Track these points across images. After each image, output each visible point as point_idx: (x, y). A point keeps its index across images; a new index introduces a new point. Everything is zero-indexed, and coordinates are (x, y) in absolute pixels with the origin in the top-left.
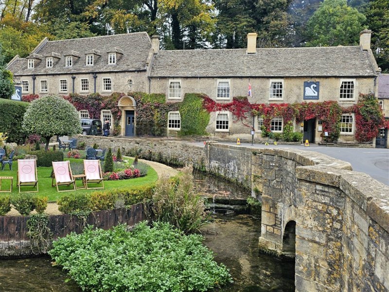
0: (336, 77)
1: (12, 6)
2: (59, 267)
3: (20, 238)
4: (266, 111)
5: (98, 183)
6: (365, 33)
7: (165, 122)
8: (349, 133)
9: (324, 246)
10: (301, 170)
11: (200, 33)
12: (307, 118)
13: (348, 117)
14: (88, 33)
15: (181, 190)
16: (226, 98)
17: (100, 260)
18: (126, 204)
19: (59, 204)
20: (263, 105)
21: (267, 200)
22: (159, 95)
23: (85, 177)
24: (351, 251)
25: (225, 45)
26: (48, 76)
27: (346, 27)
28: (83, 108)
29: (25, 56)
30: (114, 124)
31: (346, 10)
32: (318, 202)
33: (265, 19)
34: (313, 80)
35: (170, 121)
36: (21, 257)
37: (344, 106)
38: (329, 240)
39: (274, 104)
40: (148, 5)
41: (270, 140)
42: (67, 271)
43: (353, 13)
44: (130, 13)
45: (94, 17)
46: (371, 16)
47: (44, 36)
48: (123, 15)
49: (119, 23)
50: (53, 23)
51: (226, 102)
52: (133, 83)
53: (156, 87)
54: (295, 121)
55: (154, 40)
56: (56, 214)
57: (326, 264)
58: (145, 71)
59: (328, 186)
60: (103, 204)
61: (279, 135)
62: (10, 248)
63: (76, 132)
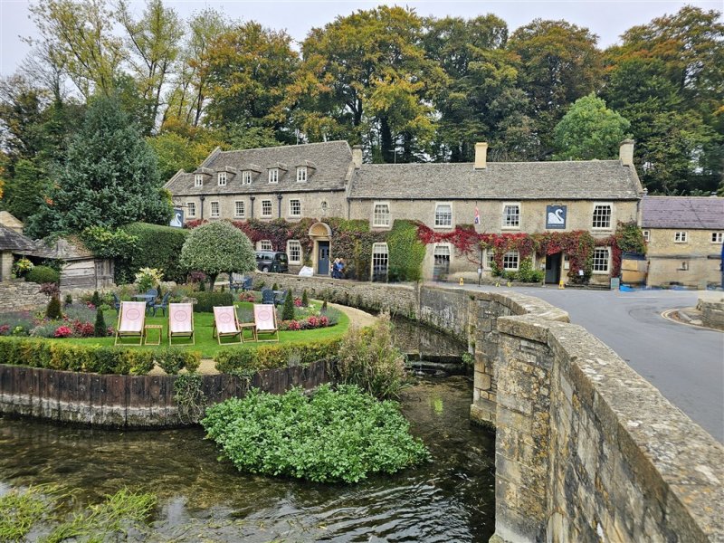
0: (587, 200)
1: (177, 107)
2: (212, 441)
3: (166, 403)
4: (498, 242)
5: (273, 334)
6: (627, 143)
7: (369, 257)
8: (603, 272)
9: (529, 417)
10: (503, 320)
11: (417, 142)
12: (550, 252)
13: (603, 251)
14: (273, 141)
15: (375, 344)
16: (447, 226)
17: (263, 432)
18: (303, 361)
19: (215, 361)
20: (493, 235)
21: (481, 357)
22: (361, 221)
23: (255, 327)
24: (558, 423)
25: (449, 158)
26: (221, 197)
27: (604, 136)
28: (264, 238)
29: (191, 170)
30: (304, 258)
31: (604, 113)
32: (523, 361)
33: (501, 124)
34: (558, 204)
35: (375, 255)
36: (167, 427)
37: (597, 237)
38: (535, 410)
39: (508, 234)
40: (350, 106)
41: (503, 280)
42: (221, 446)
43: (614, 118)
44: (327, 116)
45: (280, 121)
46: (638, 121)
47: (217, 145)
48: (318, 119)
49: (313, 129)
50: (228, 128)
51: (446, 232)
52: (328, 206)
53: (357, 211)
54: (534, 256)
55: (355, 151)
56: (211, 374)
57: (532, 440)
58: (343, 190)
59: (534, 341)
60: (273, 361)
61: (514, 273)
62: (152, 416)
63: (247, 268)
